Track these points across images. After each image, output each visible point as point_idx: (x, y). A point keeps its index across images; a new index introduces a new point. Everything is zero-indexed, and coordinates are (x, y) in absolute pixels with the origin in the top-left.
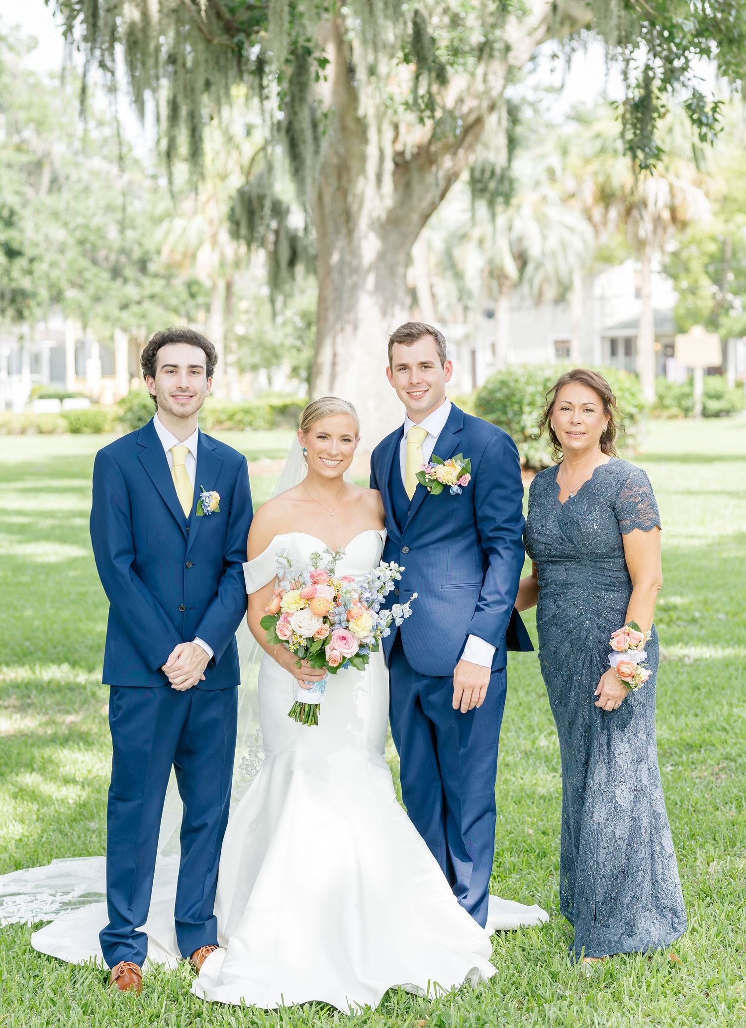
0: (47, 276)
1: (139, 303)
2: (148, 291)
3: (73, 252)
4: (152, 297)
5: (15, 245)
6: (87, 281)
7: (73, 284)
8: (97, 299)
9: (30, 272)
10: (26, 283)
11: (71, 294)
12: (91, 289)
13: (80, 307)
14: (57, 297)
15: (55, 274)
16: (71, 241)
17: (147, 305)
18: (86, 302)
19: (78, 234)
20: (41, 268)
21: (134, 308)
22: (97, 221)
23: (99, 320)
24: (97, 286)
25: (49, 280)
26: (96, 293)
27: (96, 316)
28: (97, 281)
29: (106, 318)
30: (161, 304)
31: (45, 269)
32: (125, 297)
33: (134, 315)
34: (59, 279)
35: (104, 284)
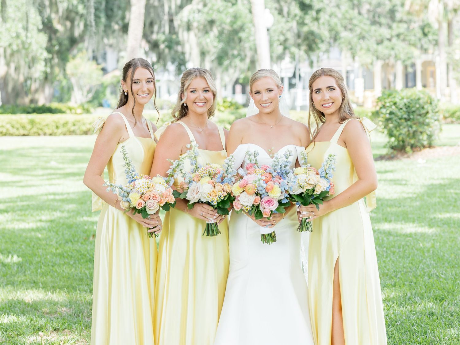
0: (329, 22)
1: (390, 40)
2: (394, 33)
4: (398, 36)
6: (355, 25)
7: (345, 28)
8: (362, 37)
9: (317, 19)
10: (314, 27)
11: (344, 34)
12: (358, 30)
13: (350, 43)
15: (334, 21)
17: (394, 40)
18: (355, 40)
20: (323, 17)
21: (386, 43)
23: (363, 51)
24: (362, 29)
25: (329, 25)
26: (361, 33)
27: (361, 49)
28: (362, 25)
29: (368, 50)
30: (404, 40)
31: (327, 17)
32: (380, 35)
33: (387, 48)
34: (336, 25)
35: (366, 28)
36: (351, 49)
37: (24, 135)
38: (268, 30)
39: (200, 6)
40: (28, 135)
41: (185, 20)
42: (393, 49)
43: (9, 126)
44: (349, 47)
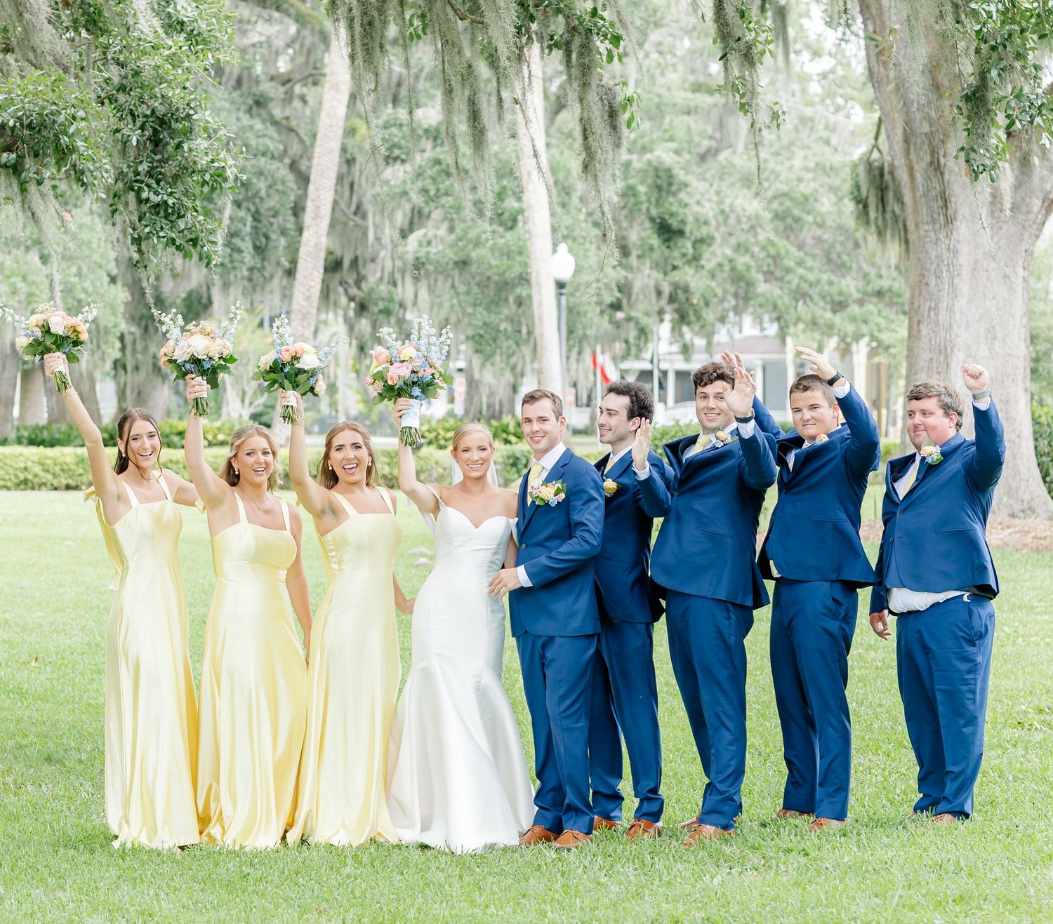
1: (861, 303)
2: (869, 289)
3: (766, 233)
4: (879, 294)
5: (674, 223)
6: (788, 270)
7: (769, 275)
8: (800, 295)
9: (696, 258)
11: (762, 288)
12: (793, 282)
13: (775, 306)
14: (744, 294)
15: (742, 260)
16: (767, 216)
19: (775, 205)
20: (714, 255)
21: (854, 309)
22: (803, 188)
23: (801, 326)
24: (801, 277)
25: (733, 269)
26: (798, 286)
27: (799, 319)
28: (801, 271)
29: (814, 323)
30: (891, 304)
31: (729, 252)
32: (841, 293)
33: (853, 319)
34: (748, 268)
35: (811, 277)
36: (778, 319)
37: (68, 487)
38: (561, 285)
39: (442, 232)
40: (77, 488)
41: (410, 258)
42: (865, 322)
43: (37, 469)
44: (774, 315)
